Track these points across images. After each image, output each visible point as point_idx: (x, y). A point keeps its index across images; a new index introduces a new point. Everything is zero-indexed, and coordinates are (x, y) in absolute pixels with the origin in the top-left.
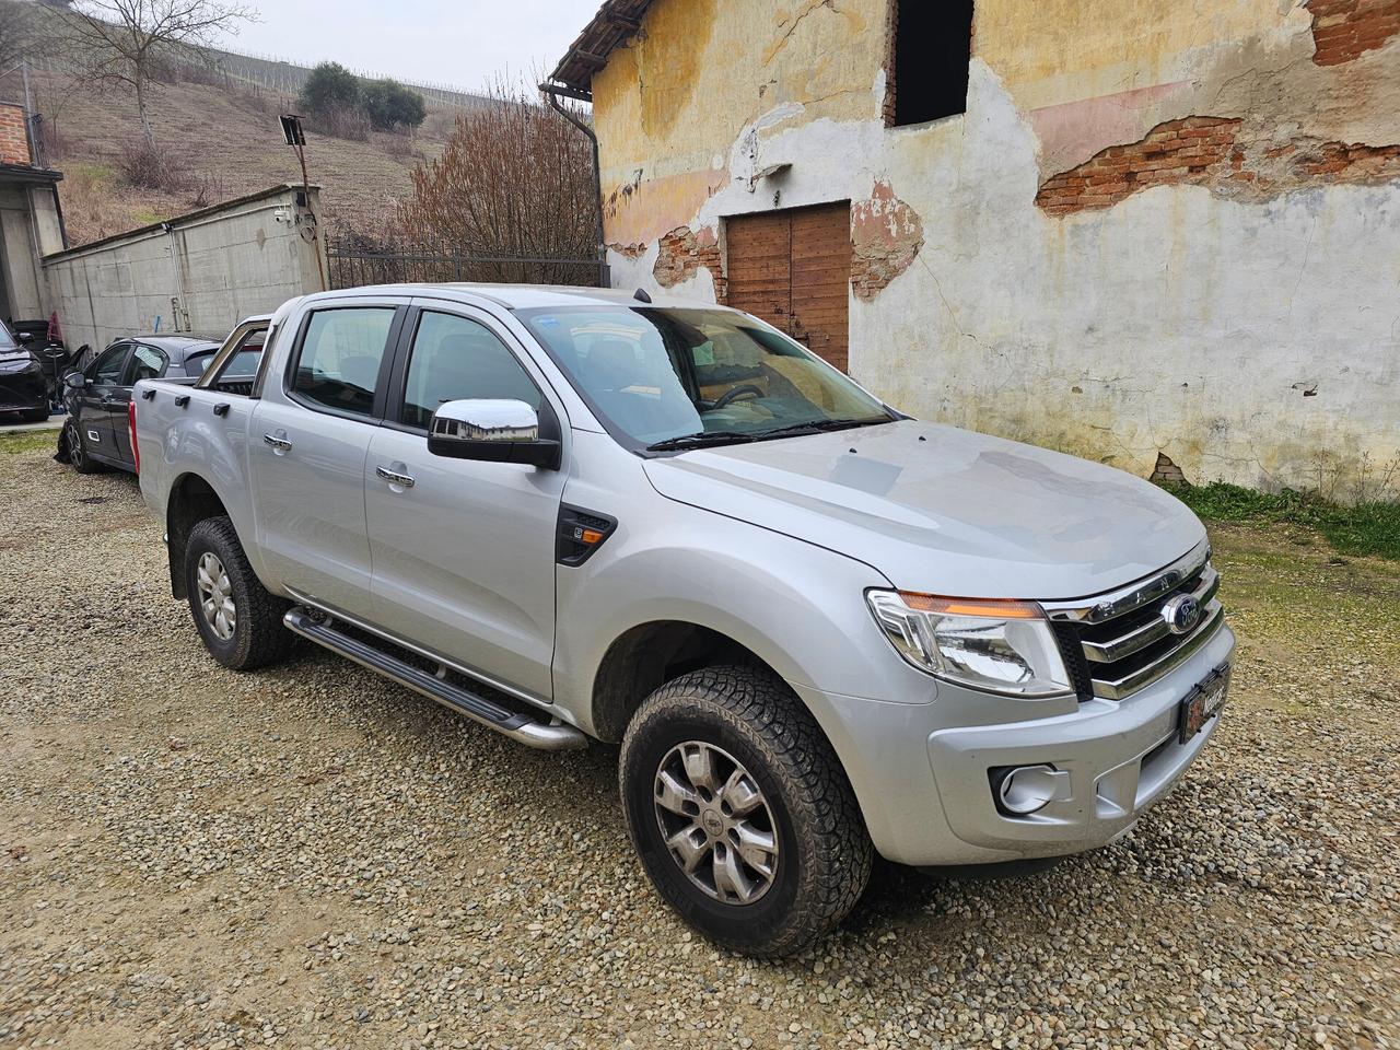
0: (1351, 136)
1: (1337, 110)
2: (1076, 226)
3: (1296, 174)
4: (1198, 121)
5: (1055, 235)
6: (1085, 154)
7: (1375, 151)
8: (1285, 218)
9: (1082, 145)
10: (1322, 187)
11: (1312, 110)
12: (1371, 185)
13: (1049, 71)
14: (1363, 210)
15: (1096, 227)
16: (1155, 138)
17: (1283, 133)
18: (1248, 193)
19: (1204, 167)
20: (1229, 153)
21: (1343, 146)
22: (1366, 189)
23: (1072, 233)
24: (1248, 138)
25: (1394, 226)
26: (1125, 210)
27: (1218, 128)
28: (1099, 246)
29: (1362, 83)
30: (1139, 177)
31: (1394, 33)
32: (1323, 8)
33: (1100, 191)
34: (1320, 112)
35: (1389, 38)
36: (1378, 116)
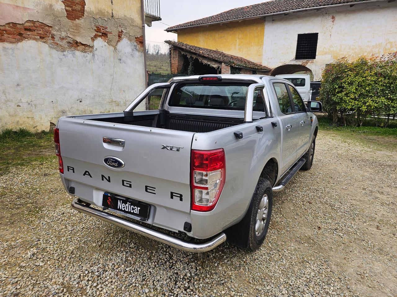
0: (79, 40)
1: (74, 32)
2: (4, 48)
3: (68, 46)
4: (40, 23)
6: (3, 22)
7: (83, 45)
8: (68, 57)
9: (1, 19)
10: (74, 51)
11: (69, 30)
12: (84, 52)
14: (83, 58)
15: (13, 49)
16: (27, 24)
17: (64, 34)
18: (58, 48)
19: (44, 38)
20: (51, 36)
21: (77, 42)
22: (83, 53)
23: (3, 50)
24: (55, 33)
25: (89, 63)
26: (22, 46)
27: (46, 27)
28: (15, 56)
29: (77, 27)
30: (24, 35)
31: (81, 17)
32: (66, 4)
33: (10, 37)
34: (70, 31)
35: (80, 18)
36: (82, 36)
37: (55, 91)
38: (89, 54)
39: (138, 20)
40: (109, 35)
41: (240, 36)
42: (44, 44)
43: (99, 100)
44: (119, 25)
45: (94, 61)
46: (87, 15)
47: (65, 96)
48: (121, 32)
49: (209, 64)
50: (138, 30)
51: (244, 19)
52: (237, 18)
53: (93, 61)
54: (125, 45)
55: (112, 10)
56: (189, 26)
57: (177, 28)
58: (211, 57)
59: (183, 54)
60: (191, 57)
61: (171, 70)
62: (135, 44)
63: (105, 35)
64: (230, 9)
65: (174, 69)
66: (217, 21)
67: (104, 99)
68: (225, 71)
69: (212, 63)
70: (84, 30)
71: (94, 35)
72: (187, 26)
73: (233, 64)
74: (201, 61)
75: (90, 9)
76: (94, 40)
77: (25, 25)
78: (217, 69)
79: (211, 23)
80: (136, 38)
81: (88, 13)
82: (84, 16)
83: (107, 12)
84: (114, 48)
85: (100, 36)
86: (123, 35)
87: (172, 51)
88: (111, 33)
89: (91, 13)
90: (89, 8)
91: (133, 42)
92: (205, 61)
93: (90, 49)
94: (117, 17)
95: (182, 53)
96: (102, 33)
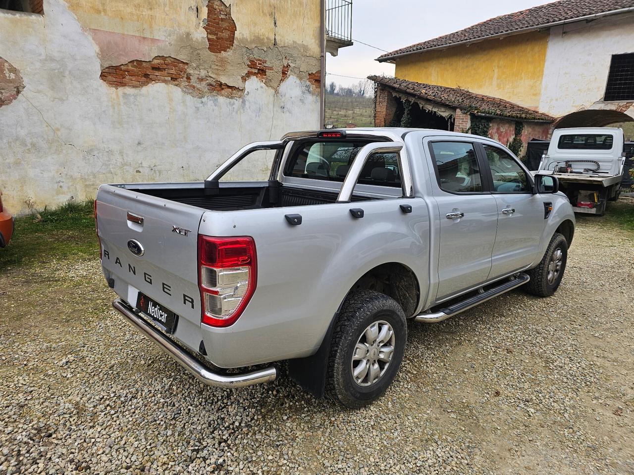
0: (223, 80)
1: (218, 70)
2: (125, 94)
3: (208, 89)
4: (172, 59)
5: (114, 96)
6: (124, 60)
7: (229, 87)
8: (207, 105)
9: (123, 55)
10: (217, 96)
11: (210, 67)
12: (230, 98)
13: (98, 12)
14: (229, 106)
15: (135, 96)
16: (156, 61)
17: (203, 73)
18: (195, 93)
19: (176, 79)
20: (185, 76)
21: (221, 83)
22: (228, 99)
23: (123, 97)
24: (191, 72)
25: (237, 113)
26: (148, 91)
27: (180, 64)
28: (138, 105)
29: (223, 62)
30: (151, 77)
31: (229, 48)
32: (208, 31)
33: (133, 79)
34: (213, 69)
35: (228, 50)
36: (229, 75)
37: (187, 153)
38: (237, 100)
39: (313, 46)
40: (268, 72)
41: (501, 63)
42: (177, 87)
43: (247, 167)
44: (284, 57)
45: (244, 110)
46: (238, 44)
47: (200, 160)
48: (287, 66)
49: (435, 112)
50: (314, 62)
51: (509, 34)
52: (497, 33)
53: (242, 111)
54: (292, 86)
55: (275, 34)
56: (414, 50)
57: (395, 54)
58: (439, 99)
59: (396, 96)
60: (408, 101)
61: (375, 122)
62: (308, 83)
63: (262, 72)
64: (489, 19)
65: (379, 121)
66: (462, 41)
67: (255, 166)
68: (461, 122)
69: (440, 110)
70: (232, 66)
71: (246, 72)
72: (410, 51)
73: (476, 110)
74: (423, 107)
75: (243, 35)
76: (246, 80)
77: (153, 63)
78: (448, 120)
79: (451, 43)
80: (309, 74)
81: (239, 42)
82: (233, 46)
83: (268, 38)
84: (274, 91)
85: (255, 74)
86: (289, 71)
87: (378, 93)
88: (271, 69)
89: (241, 41)
90: (241, 35)
91: (304, 81)
92: (429, 106)
93: (239, 93)
94: (282, 45)
95: (394, 94)
96: (259, 69)
